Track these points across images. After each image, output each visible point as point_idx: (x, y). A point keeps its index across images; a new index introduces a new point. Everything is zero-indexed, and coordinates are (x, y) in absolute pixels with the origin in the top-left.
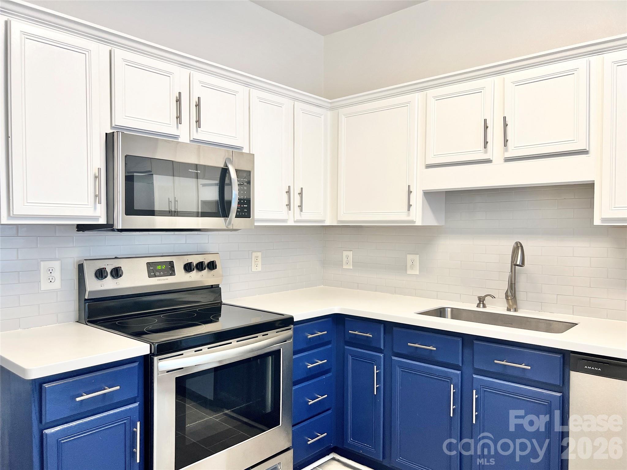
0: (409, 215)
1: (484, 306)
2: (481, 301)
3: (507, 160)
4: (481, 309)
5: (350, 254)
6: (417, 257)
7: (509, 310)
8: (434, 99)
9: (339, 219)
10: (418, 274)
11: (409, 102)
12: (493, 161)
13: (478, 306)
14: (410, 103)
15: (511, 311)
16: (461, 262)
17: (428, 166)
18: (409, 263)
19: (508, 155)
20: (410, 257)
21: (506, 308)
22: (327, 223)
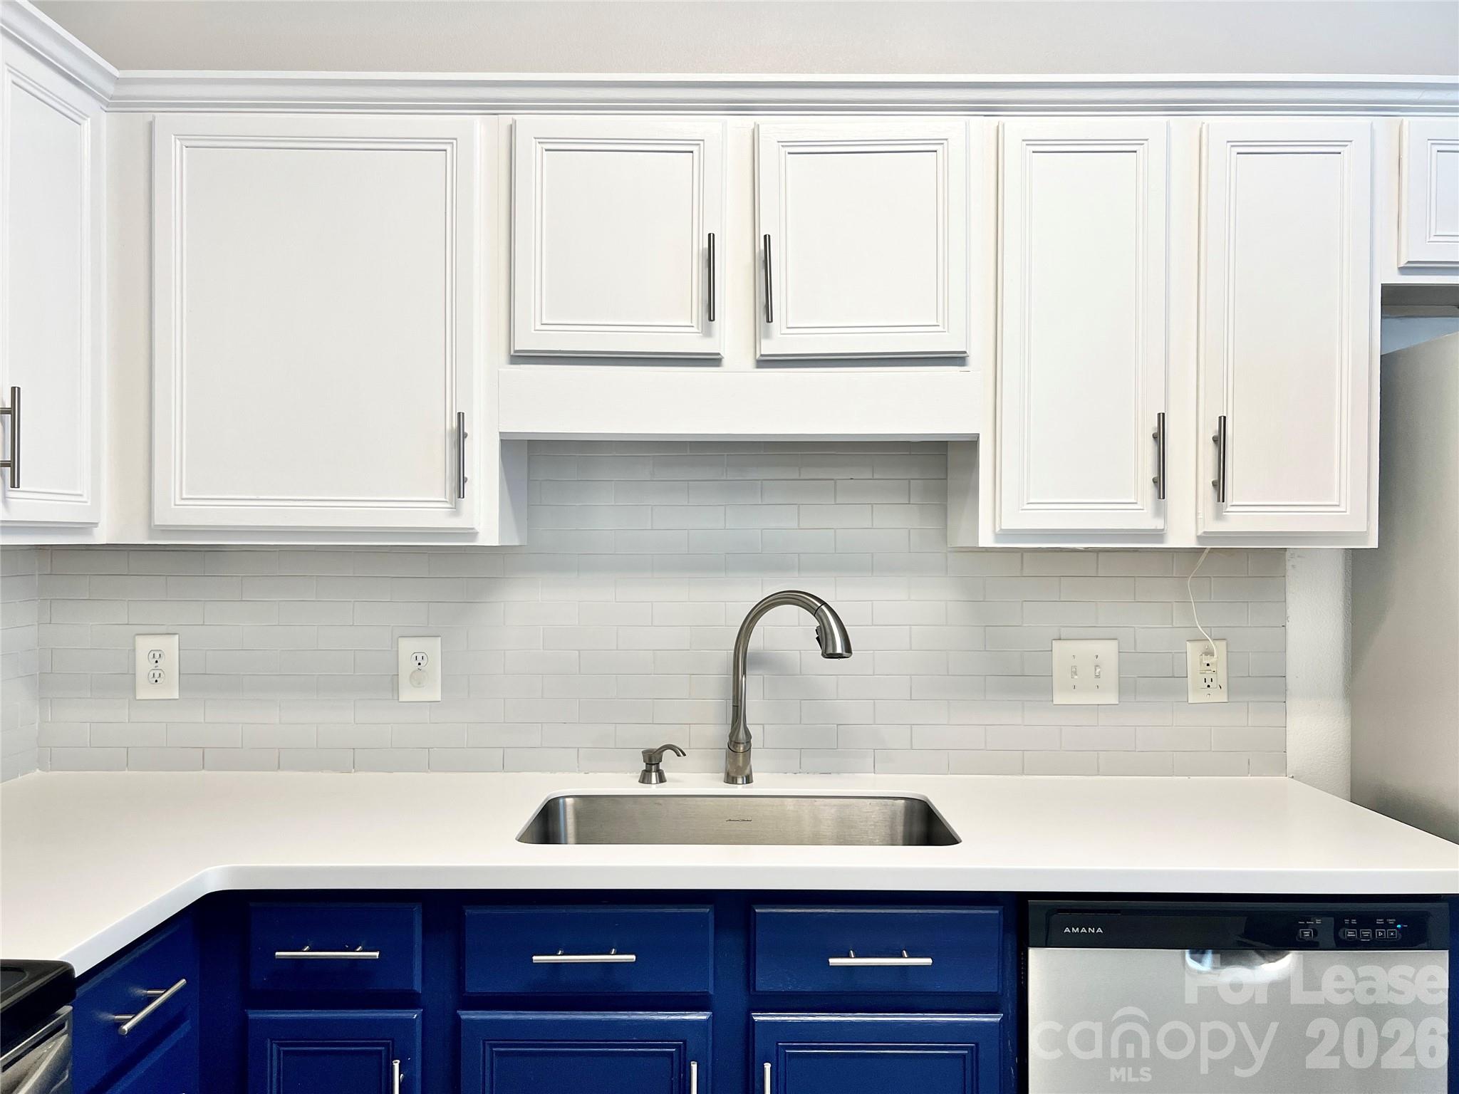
0: (456, 510)
1: (661, 779)
2: (652, 764)
3: (765, 362)
4: (654, 789)
5: (170, 646)
6: (433, 648)
7: (731, 779)
8: (539, 146)
9: (159, 520)
10: (440, 700)
11: (452, 140)
12: (725, 361)
13: (645, 779)
14: (452, 143)
15: (736, 783)
16: (579, 653)
17: (520, 358)
18: (407, 665)
19: (769, 348)
20: (408, 648)
21: (723, 775)
22: (101, 536)
